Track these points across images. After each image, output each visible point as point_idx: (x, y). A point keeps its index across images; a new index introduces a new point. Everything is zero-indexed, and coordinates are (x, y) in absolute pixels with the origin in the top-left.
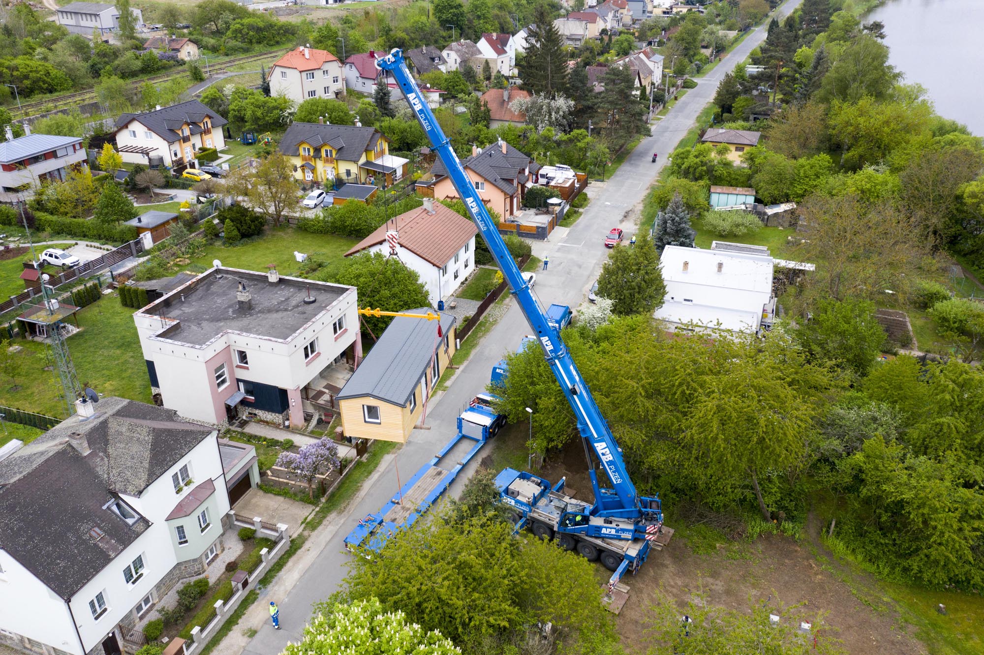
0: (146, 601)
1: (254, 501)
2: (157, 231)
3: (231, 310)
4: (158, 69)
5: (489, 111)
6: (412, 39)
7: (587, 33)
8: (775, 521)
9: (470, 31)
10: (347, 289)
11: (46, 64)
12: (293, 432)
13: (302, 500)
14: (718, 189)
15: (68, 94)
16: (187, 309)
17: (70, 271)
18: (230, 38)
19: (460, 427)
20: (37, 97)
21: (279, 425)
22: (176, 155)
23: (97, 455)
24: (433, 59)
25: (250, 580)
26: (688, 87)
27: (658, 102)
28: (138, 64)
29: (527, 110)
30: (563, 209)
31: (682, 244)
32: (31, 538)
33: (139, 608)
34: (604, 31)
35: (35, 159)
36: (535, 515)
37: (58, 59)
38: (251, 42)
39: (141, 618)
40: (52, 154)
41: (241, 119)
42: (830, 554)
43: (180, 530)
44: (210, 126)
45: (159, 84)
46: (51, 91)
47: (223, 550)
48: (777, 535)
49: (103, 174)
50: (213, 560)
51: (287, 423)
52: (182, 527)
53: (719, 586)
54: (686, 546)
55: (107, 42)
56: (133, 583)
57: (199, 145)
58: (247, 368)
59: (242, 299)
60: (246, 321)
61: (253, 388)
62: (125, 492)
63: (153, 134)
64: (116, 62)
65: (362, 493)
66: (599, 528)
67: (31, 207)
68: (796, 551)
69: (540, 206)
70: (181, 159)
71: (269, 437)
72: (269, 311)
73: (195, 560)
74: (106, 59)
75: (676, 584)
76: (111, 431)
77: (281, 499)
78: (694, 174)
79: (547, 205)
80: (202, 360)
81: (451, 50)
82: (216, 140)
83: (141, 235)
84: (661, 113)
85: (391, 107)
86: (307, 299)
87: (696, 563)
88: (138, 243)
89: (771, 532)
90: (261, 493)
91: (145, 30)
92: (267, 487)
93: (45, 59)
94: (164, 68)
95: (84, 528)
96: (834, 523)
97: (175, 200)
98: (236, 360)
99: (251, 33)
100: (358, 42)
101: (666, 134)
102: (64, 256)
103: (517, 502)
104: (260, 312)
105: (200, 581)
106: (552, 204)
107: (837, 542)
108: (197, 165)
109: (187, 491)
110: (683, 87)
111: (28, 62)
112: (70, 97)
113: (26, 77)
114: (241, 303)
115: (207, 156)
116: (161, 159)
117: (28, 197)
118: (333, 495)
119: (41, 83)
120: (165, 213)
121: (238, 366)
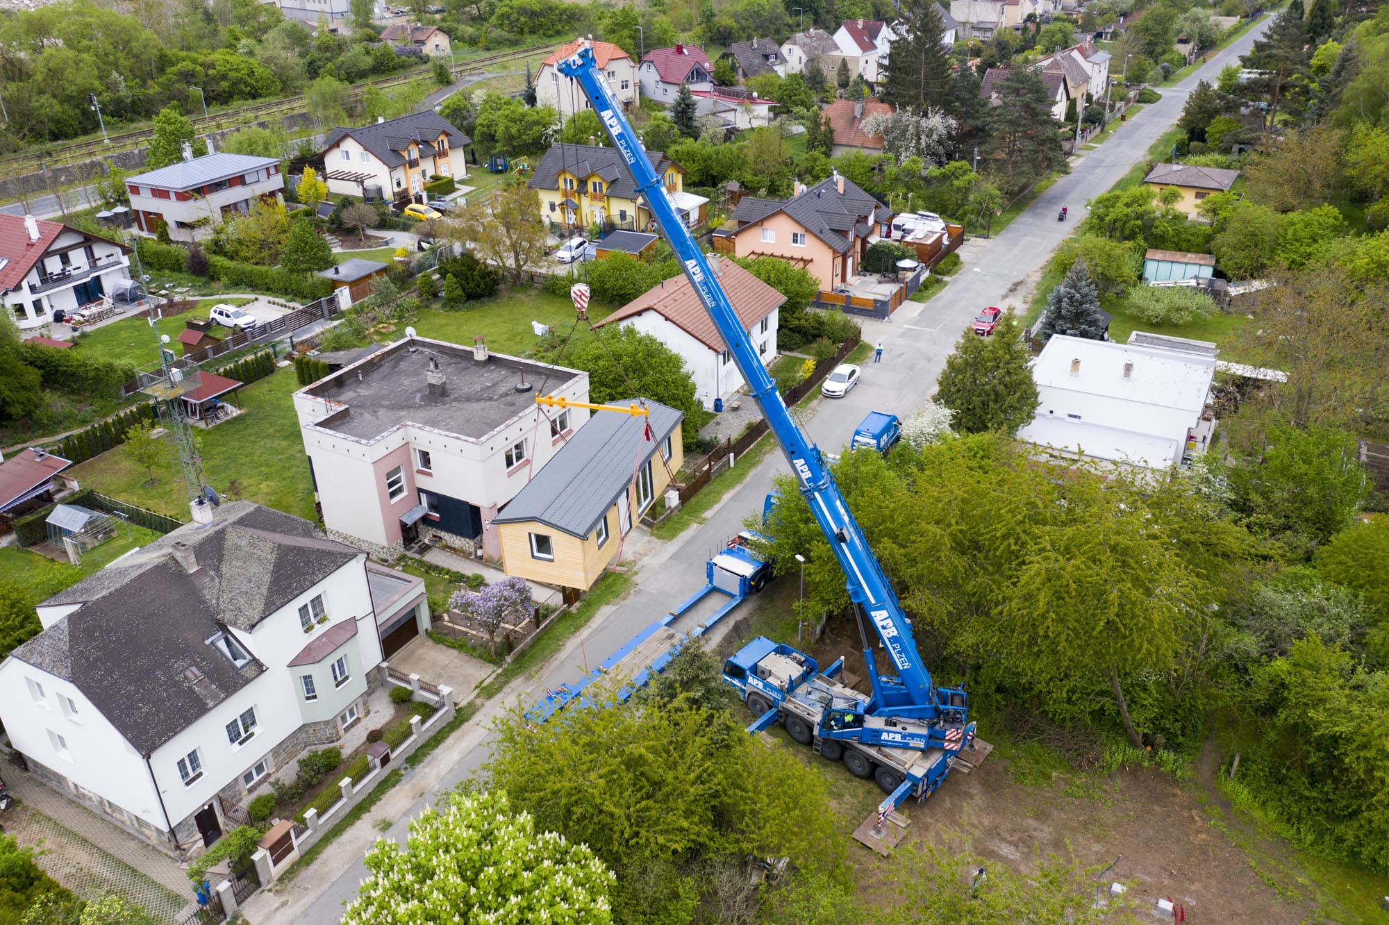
0: (259, 768)
1: (419, 652)
2: (358, 286)
3: (419, 395)
4: (394, 68)
5: (832, 132)
6: (743, 29)
7: (1003, 19)
8: (1149, 748)
9: (829, 17)
10: (575, 375)
11: (251, 60)
12: (487, 566)
13: (480, 657)
14: (1158, 255)
15: (275, 100)
16: (363, 391)
17: (240, 334)
18: (495, 26)
19: (710, 575)
20: (236, 104)
21: (470, 554)
22: (399, 184)
23: (206, 573)
24: (767, 57)
25: (393, 756)
26: (1145, 102)
27: (1093, 123)
28: (368, 61)
29: (886, 131)
30: (918, 276)
31: (1084, 335)
32: (110, 672)
33: (248, 777)
34: (1031, 18)
35: (217, 186)
36: (790, 706)
37: (267, 54)
38: (522, 32)
39: (250, 791)
40: (239, 180)
41: (491, 138)
42: (1227, 804)
43: (308, 680)
44: (446, 146)
45: (393, 89)
46: (254, 96)
47: (368, 713)
48: (1149, 768)
49: (303, 207)
50: (352, 725)
51: (479, 553)
52: (310, 677)
53: (1045, 833)
54: (1007, 771)
55: (334, 30)
56: (241, 743)
57: (430, 172)
58: (430, 475)
59: (433, 381)
60: (434, 411)
61: (440, 502)
62: (235, 625)
63: (371, 157)
64: (341, 58)
65: (563, 655)
66: (878, 733)
67: (207, 249)
68: (1174, 795)
69: (887, 270)
70: (406, 190)
71: (454, 569)
72: (468, 399)
73: (326, 723)
74: (328, 54)
75: (981, 823)
76: (228, 544)
77: (454, 652)
78: (1122, 230)
79: (895, 270)
80: (369, 459)
81: (795, 44)
82: (454, 165)
83: (337, 291)
84: (1097, 139)
85: (695, 124)
86: (520, 386)
87: (1016, 796)
88: (332, 301)
89: (1140, 764)
90: (430, 642)
91: (387, 15)
92: (439, 636)
93: (251, 53)
94: (403, 66)
95: (178, 665)
96: (1237, 760)
97: (391, 246)
98: (417, 463)
99: (522, 19)
100: (665, 32)
101: (1098, 171)
102: (237, 315)
103: (766, 685)
104: (456, 400)
105: (331, 751)
106: (904, 269)
107: (1239, 787)
108: (425, 199)
109: (319, 630)
110: (1138, 101)
111: (228, 57)
112: (276, 104)
113: (224, 77)
114: (432, 386)
115: (439, 187)
116: (379, 190)
117: (203, 236)
118: (523, 654)
119: (242, 86)
120: (372, 263)
121: (419, 472)
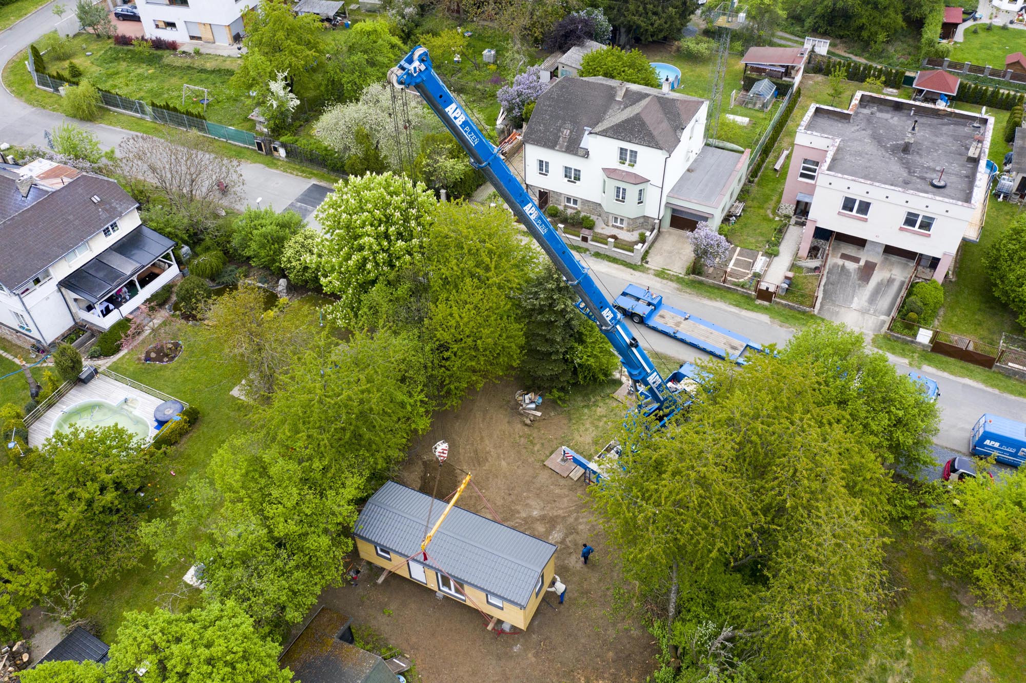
0: (575, 201)
33: (569, 200)
39: (567, 206)
47: (629, 231)
50: (618, 227)
56: (569, 181)
65: (707, 302)
72: (906, 163)
86: (936, 182)
104: (902, 158)
109: (625, 168)
